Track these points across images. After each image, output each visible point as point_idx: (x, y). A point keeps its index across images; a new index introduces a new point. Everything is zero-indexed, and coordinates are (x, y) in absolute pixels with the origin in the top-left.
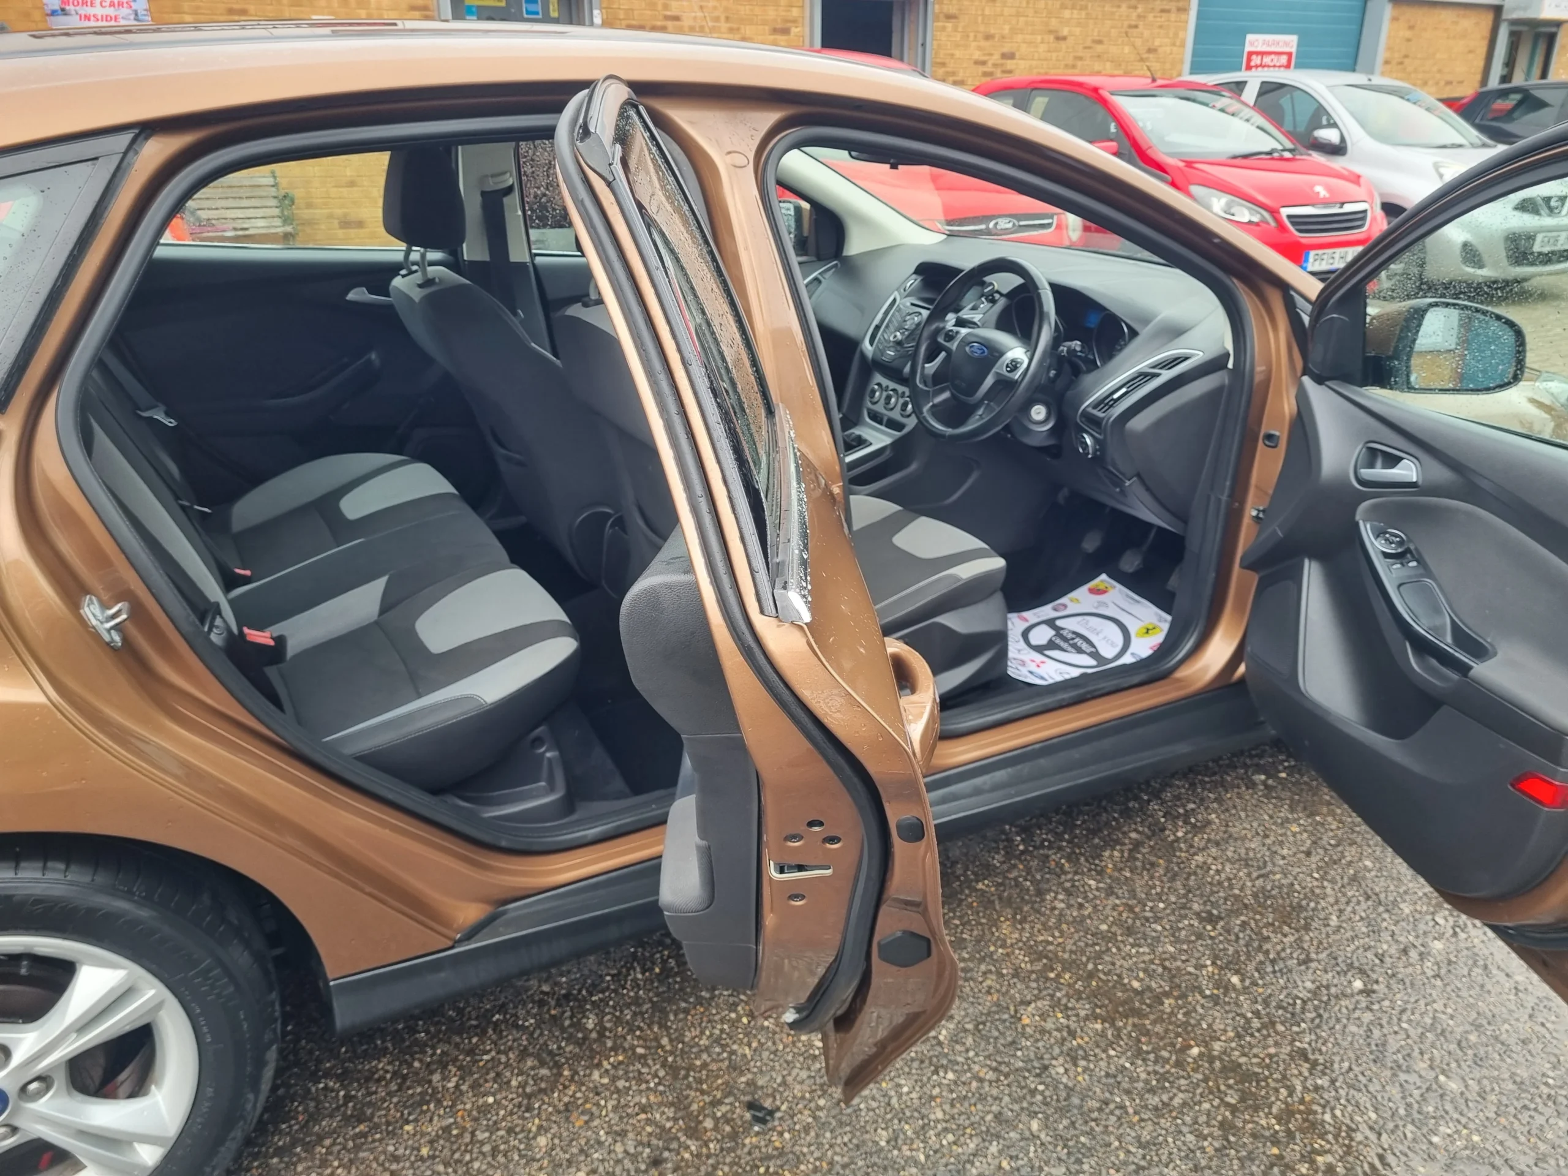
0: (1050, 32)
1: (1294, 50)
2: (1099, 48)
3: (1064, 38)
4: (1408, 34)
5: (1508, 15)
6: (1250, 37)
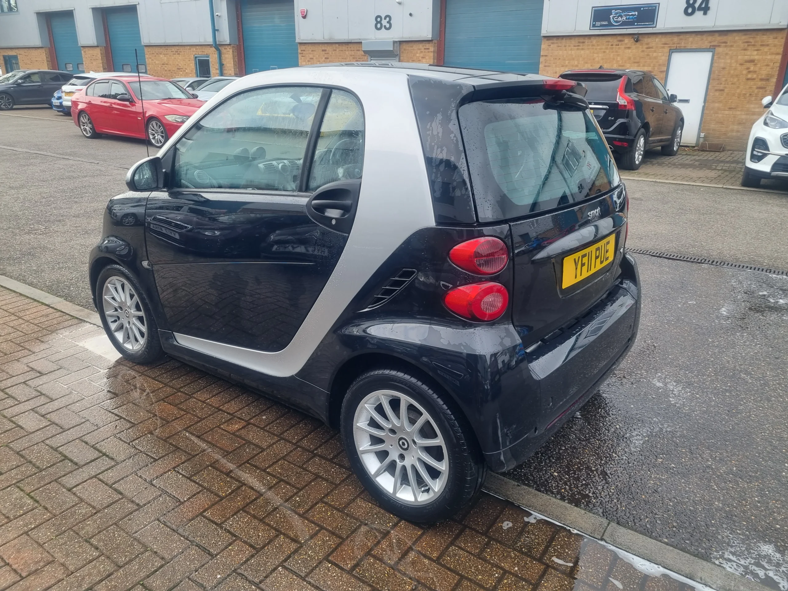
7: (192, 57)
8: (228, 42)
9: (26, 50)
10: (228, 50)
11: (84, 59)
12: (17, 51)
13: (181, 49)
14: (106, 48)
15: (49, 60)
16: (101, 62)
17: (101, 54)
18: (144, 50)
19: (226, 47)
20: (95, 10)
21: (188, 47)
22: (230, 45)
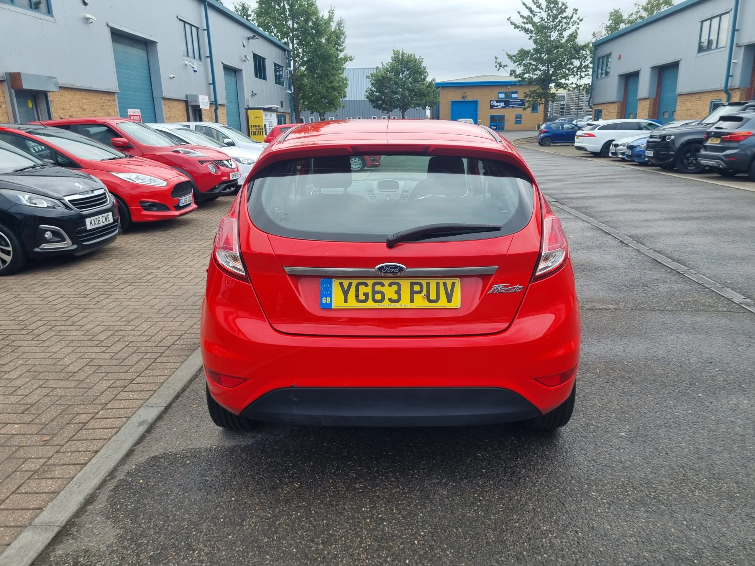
0: (81, 107)
1: (140, 114)
2: (95, 113)
3: (84, 110)
4: (168, 109)
5: (189, 104)
6: (129, 110)
7: (709, 102)
8: (737, 87)
9: (607, 105)
10: (737, 93)
11: (638, 109)
12: (602, 106)
13: (703, 96)
14: (655, 99)
15: (619, 111)
16: (647, 110)
17: (650, 104)
18: (676, 99)
19: (736, 91)
20: (653, 68)
21: (708, 94)
22: (739, 88)
